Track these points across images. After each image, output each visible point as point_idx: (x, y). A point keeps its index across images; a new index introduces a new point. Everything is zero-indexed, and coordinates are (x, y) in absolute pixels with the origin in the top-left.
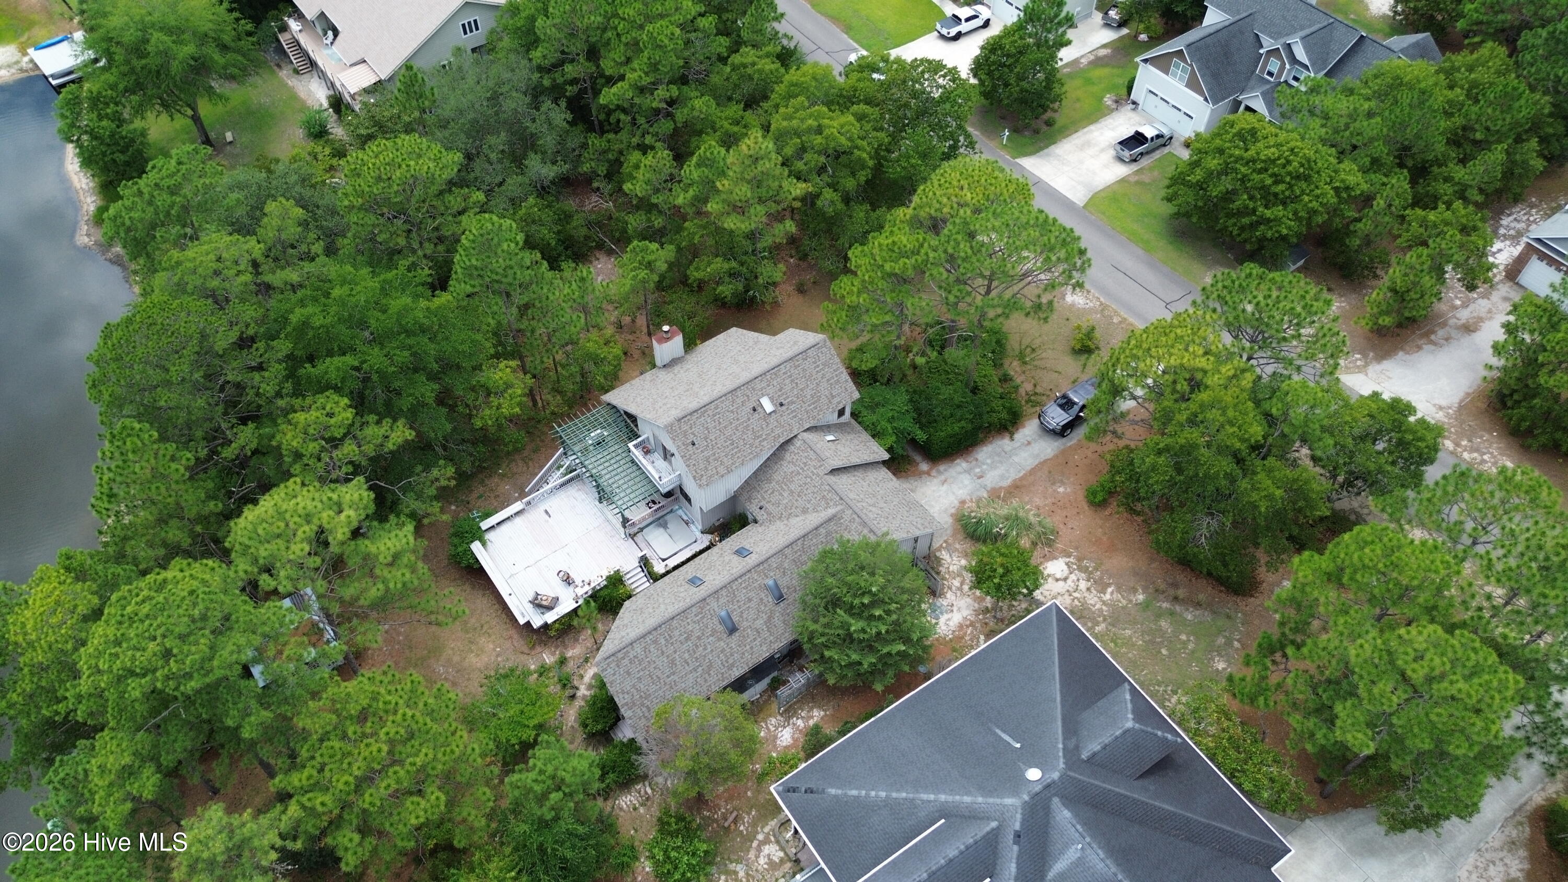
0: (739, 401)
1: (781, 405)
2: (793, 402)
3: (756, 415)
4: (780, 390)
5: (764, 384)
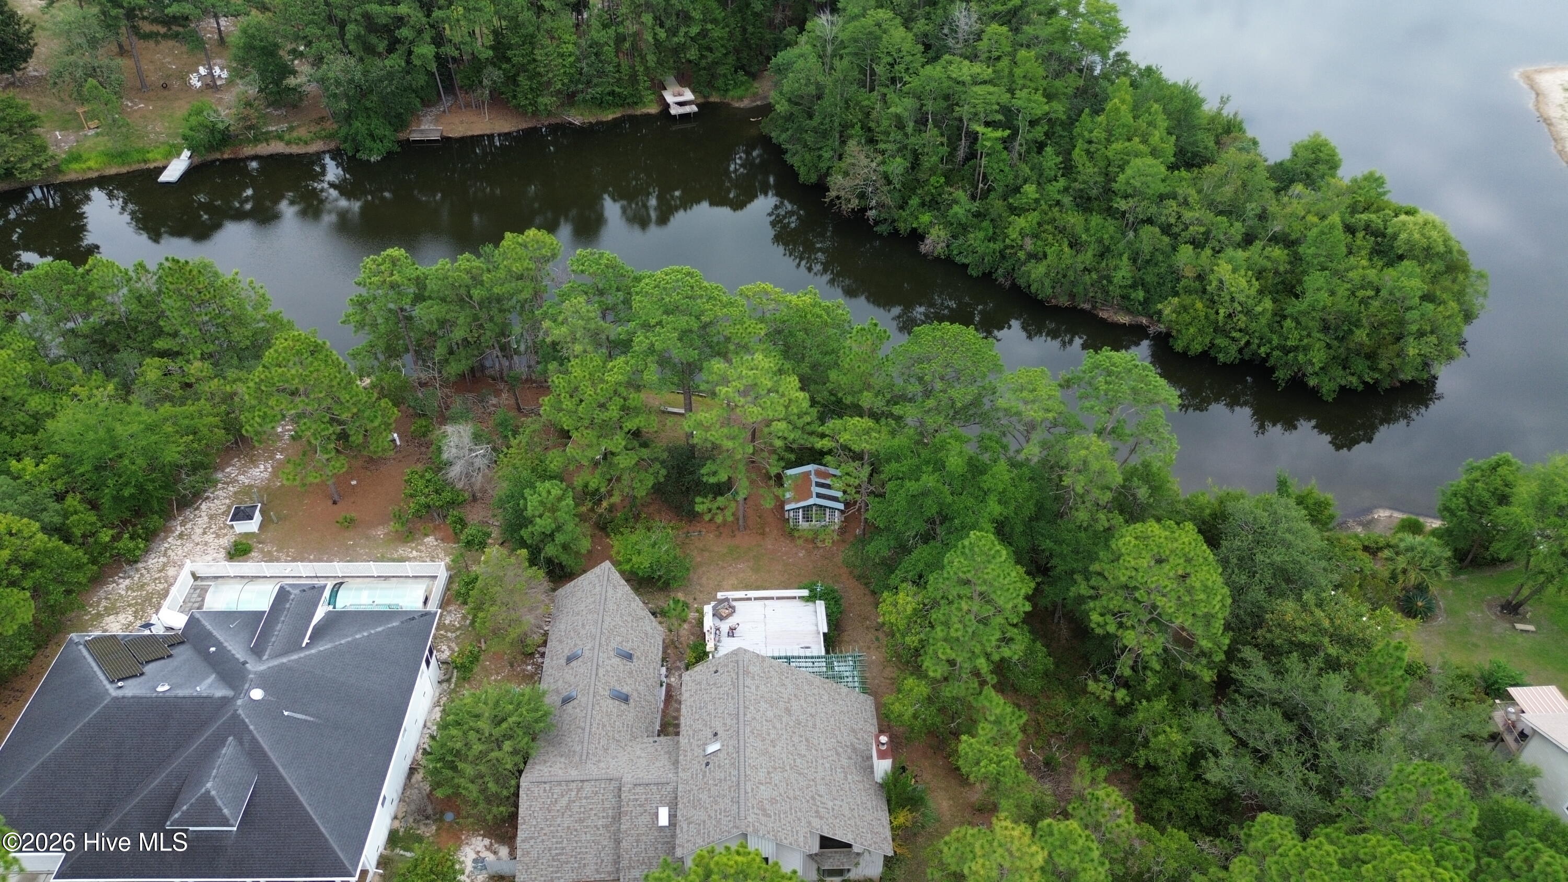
0: (728, 722)
1: (707, 764)
2: (704, 776)
3: (710, 735)
4: (719, 766)
5: (731, 749)
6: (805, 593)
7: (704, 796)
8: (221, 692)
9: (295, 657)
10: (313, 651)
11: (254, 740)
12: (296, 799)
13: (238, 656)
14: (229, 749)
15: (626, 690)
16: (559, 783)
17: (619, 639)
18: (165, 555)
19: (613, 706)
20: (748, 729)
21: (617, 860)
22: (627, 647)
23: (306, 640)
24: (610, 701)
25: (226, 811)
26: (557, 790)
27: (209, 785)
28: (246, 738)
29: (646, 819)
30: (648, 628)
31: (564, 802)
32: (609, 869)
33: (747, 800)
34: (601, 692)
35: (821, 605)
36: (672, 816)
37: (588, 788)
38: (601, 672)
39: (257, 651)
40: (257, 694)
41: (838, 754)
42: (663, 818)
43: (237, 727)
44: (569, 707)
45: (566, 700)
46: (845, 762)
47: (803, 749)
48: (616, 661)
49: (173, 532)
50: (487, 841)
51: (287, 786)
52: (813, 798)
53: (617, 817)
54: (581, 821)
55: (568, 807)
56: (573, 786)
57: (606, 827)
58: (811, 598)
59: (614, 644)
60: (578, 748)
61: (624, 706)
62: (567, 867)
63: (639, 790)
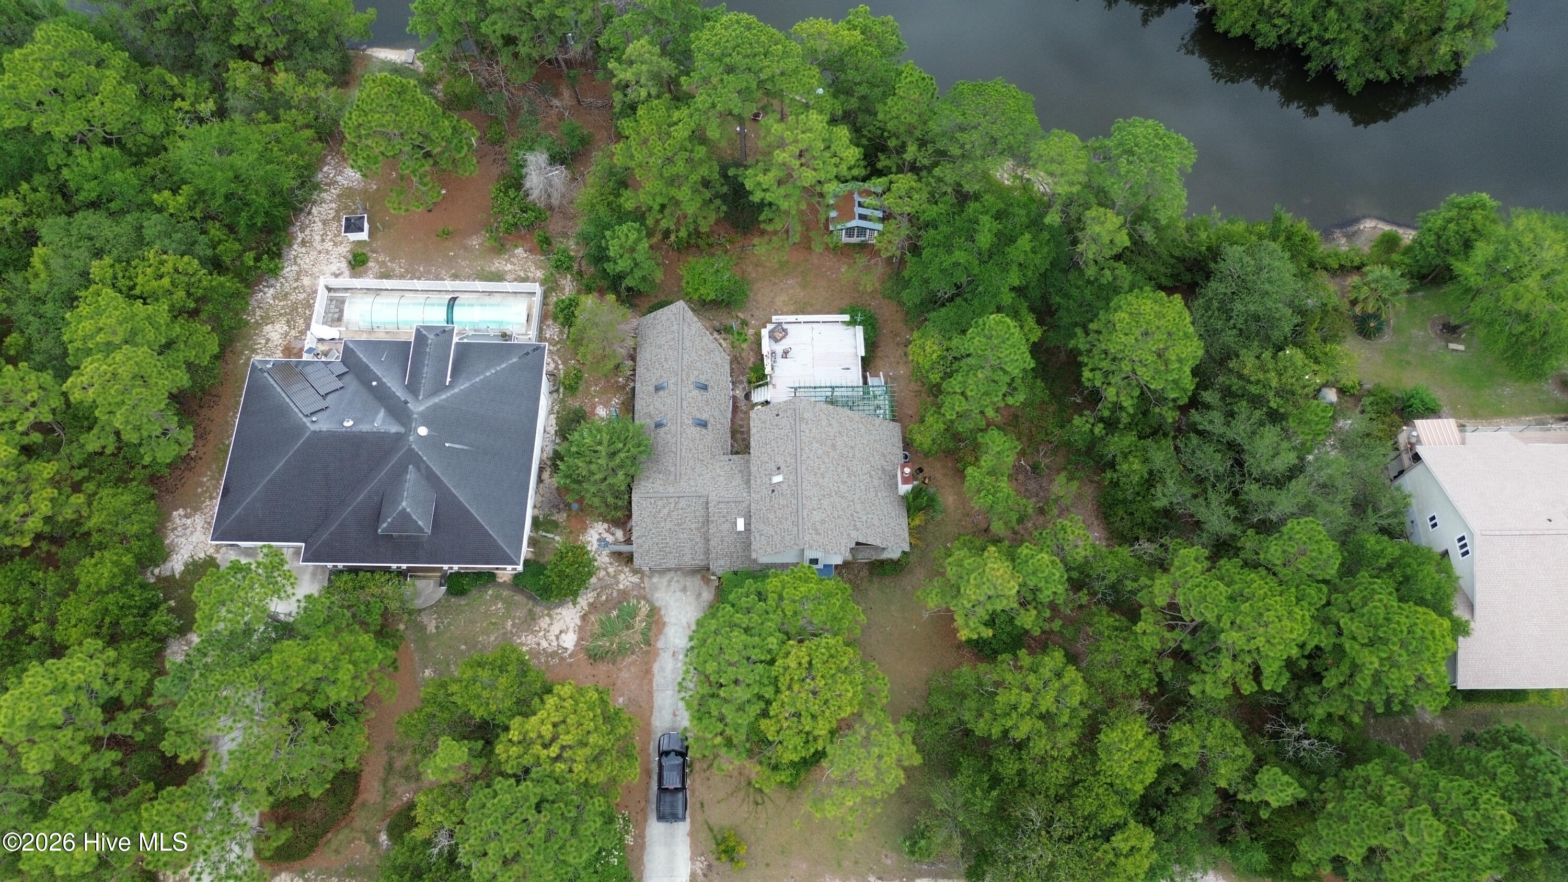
1: (773, 491)
2: (771, 500)
3: (775, 468)
4: (782, 495)
5: (791, 482)
6: (847, 318)
7: (771, 516)
8: (394, 429)
9: (444, 397)
10: (456, 390)
11: (428, 467)
12: (468, 511)
13: (398, 394)
14: (411, 475)
15: (704, 417)
16: (661, 498)
17: (696, 373)
18: (295, 263)
19: (695, 431)
20: (804, 467)
21: (707, 552)
22: (703, 378)
23: (449, 379)
24: (693, 428)
25: (420, 523)
26: (660, 503)
27: (404, 504)
28: (422, 466)
29: (727, 526)
30: (718, 359)
31: (666, 511)
32: (702, 557)
33: (803, 524)
34: (687, 421)
35: (860, 330)
36: (748, 525)
37: (683, 503)
38: (685, 403)
39: (413, 389)
40: (423, 431)
41: (871, 477)
42: (741, 525)
43: (413, 458)
44: (662, 431)
45: (659, 425)
46: (876, 482)
47: (844, 476)
48: (696, 392)
49: (296, 239)
50: (606, 526)
51: (460, 502)
52: (852, 515)
53: (707, 522)
54: (679, 525)
55: (669, 515)
56: (672, 500)
57: (698, 529)
58: (852, 323)
59: (692, 379)
60: (673, 469)
61: (704, 431)
62: (670, 556)
63: (721, 505)
